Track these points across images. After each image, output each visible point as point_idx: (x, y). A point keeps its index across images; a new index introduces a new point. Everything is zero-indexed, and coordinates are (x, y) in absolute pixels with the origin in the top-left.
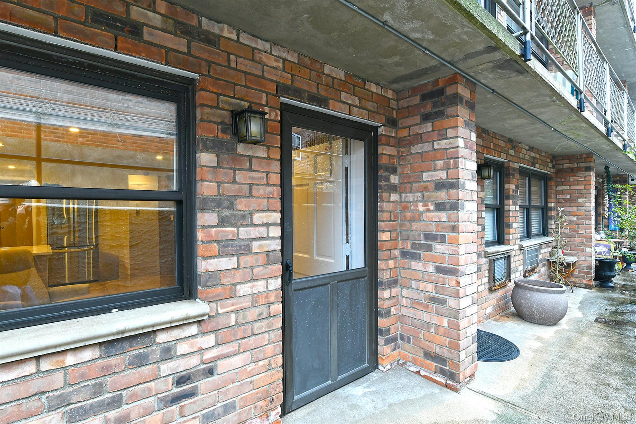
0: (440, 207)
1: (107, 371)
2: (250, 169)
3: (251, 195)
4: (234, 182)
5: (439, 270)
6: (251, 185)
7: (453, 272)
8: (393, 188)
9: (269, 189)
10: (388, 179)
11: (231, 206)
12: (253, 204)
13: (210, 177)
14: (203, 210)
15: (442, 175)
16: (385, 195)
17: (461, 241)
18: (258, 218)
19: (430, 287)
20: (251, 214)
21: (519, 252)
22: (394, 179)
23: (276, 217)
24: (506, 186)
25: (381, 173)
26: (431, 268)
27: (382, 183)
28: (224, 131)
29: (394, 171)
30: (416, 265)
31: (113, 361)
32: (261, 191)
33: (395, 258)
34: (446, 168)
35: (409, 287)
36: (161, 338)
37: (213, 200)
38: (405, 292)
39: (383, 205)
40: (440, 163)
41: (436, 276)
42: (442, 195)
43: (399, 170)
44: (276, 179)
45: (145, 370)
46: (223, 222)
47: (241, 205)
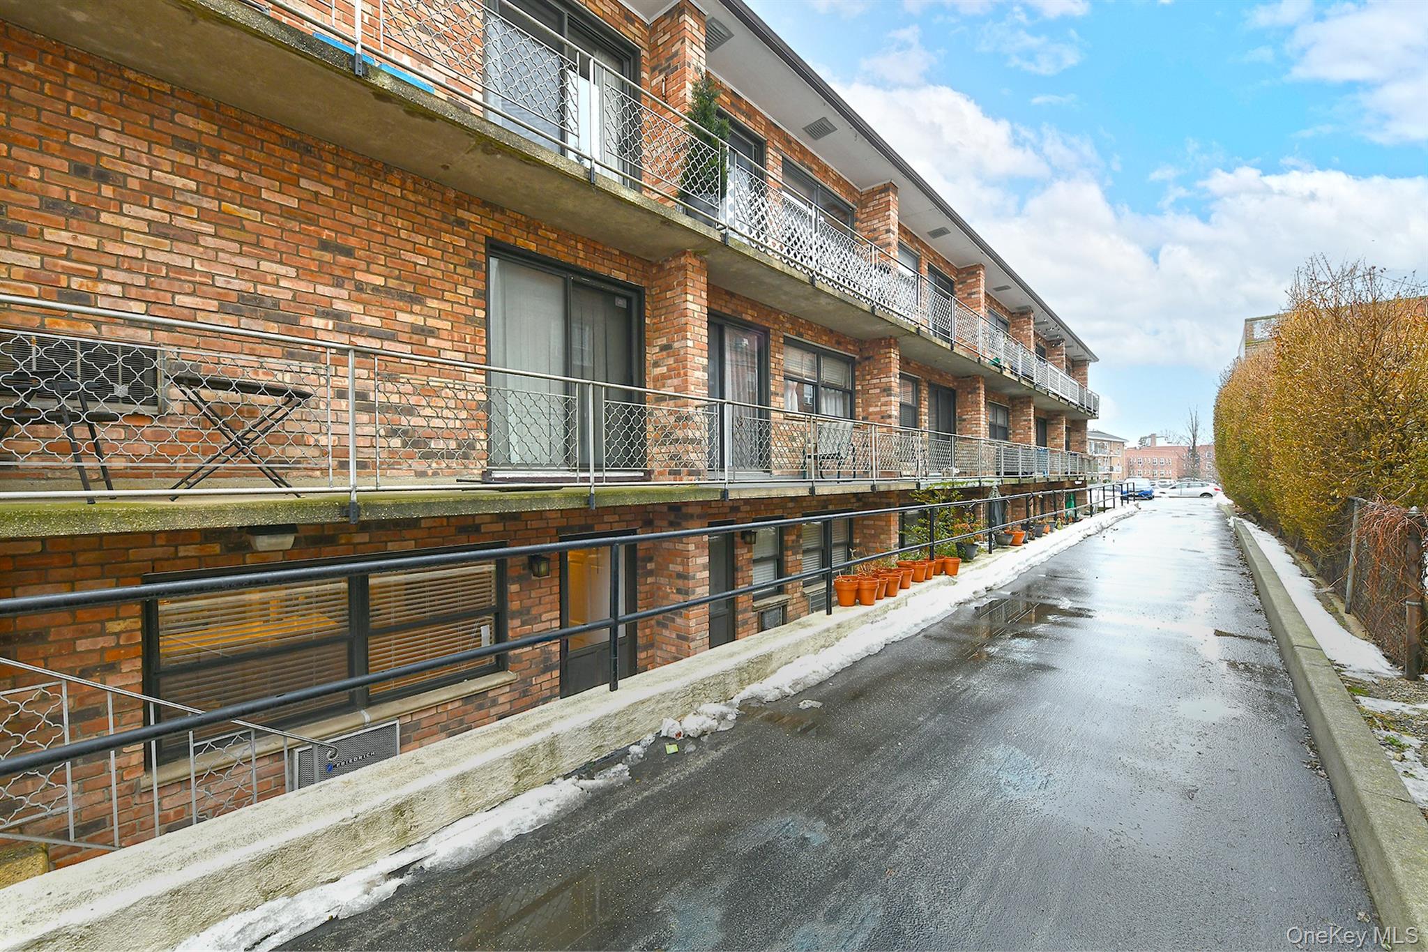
0: (679, 591)
1: (465, 713)
2: (540, 588)
3: (540, 604)
4: (530, 598)
5: (679, 637)
6: (540, 598)
7: (685, 638)
8: (651, 573)
9: (551, 597)
10: (645, 567)
11: (528, 613)
12: (541, 609)
13: (516, 598)
14: (512, 619)
15: (680, 569)
16: (642, 580)
17: (690, 617)
18: (544, 617)
19: (673, 649)
20: (541, 615)
21: (802, 599)
22: (650, 566)
23: (557, 614)
24: (786, 538)
25: (639, 563)
26: (674, 636)
27: (639, 571)
28: (524, 569)
29: (651, 560)
30: (666, 633)
31: (468, 707)
32: (547, 599)
33: (651, 627)
34: (682, 564)
35: (662, 649)
36: (491, 694)
37: (518, 611)
38: (659, 653)
39: (640, 588)
40: (679, 560)
41: (677, 641)
42: (680, 583)
43: (655, 558)
44: (556, 589)
45: (483, 712)
46: (523, 624)
47: (534, 611)
